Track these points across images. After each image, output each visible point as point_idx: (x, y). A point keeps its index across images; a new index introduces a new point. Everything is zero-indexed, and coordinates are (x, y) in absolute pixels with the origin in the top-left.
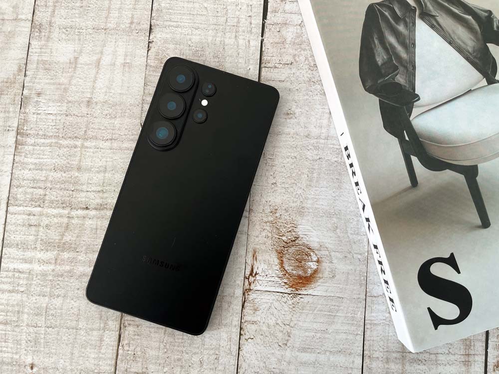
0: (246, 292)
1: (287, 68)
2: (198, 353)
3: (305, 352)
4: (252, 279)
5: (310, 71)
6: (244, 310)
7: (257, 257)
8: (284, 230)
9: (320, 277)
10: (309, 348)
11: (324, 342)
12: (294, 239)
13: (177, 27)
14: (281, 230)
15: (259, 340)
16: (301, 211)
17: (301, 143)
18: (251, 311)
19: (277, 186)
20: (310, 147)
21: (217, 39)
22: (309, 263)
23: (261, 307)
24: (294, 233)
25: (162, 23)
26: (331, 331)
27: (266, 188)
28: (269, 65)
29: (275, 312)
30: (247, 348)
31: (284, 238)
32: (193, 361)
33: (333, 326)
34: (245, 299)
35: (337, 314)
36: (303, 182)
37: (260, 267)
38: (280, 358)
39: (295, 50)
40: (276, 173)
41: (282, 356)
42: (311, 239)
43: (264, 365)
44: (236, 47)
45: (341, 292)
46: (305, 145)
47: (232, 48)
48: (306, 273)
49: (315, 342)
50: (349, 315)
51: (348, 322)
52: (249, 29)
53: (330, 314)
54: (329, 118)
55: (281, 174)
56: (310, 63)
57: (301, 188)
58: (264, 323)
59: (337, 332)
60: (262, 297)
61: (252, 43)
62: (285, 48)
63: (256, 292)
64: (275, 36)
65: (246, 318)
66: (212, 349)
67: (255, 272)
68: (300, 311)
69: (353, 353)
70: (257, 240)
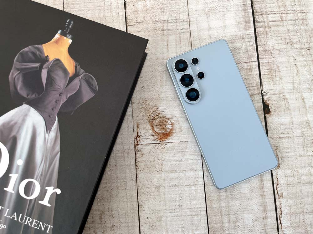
0: (136, 146)
1: (141, 24)
2: (115, 182)
3: (172, 173)
4: (138, 139)
5: (153, 24)
6: (136, 156)
7: (140, 127)
8: (152, 111)
9: (174, 132)
10: (173, 171)
11: (181, 166)
12: (157, 115)
13: (78, 11)
14: (150, 111)
15: (147, 170)
16: (159, 100)
17: (154, 63)
18: (140, 156)
19: (145, 88)
20: (159, 65)
21: (101, 14)
22: (168, 126)
23: (145, 153)
24: (157, 112)
25: (70, 10)
26: (184, 160)
27: (139, 90)
28: (131, 24)
29: (153, 154)
30: (141, 175)
31: (152, 115)
32: (113, 187)
33: (185, 157)
34: (136, 150)
35: (186, 151)
36: (158, 84)
37: (141, 132)
38: (159, 178)
39: (144, 14)
40: (143, 81)
41: (160, 177)
42: (167, 113)
43: (151, 183)
44: (112, 17)
45: (186, 139)
46: (156, 64)
47: (110, 18)
48: (167, 131)
49: (176, 167)
50: (193, 150)
51: (193, 154)
52: (118, 6)
53: (183, 151)
54: (167, 48)
55: (146, 81)
56: (153, 20)
57: (157, 87)
58: (148, 161)
59: (187, 160)
60: (145, 147)
61: (120, 14)
62: (138, 14)
63: (142, 145)
64: (132, 8)
65: (138, 160)
66: (122, 179)
67: (139, 135)
68: (166, 152)
69: (197, 170)
70: (138, 118)
